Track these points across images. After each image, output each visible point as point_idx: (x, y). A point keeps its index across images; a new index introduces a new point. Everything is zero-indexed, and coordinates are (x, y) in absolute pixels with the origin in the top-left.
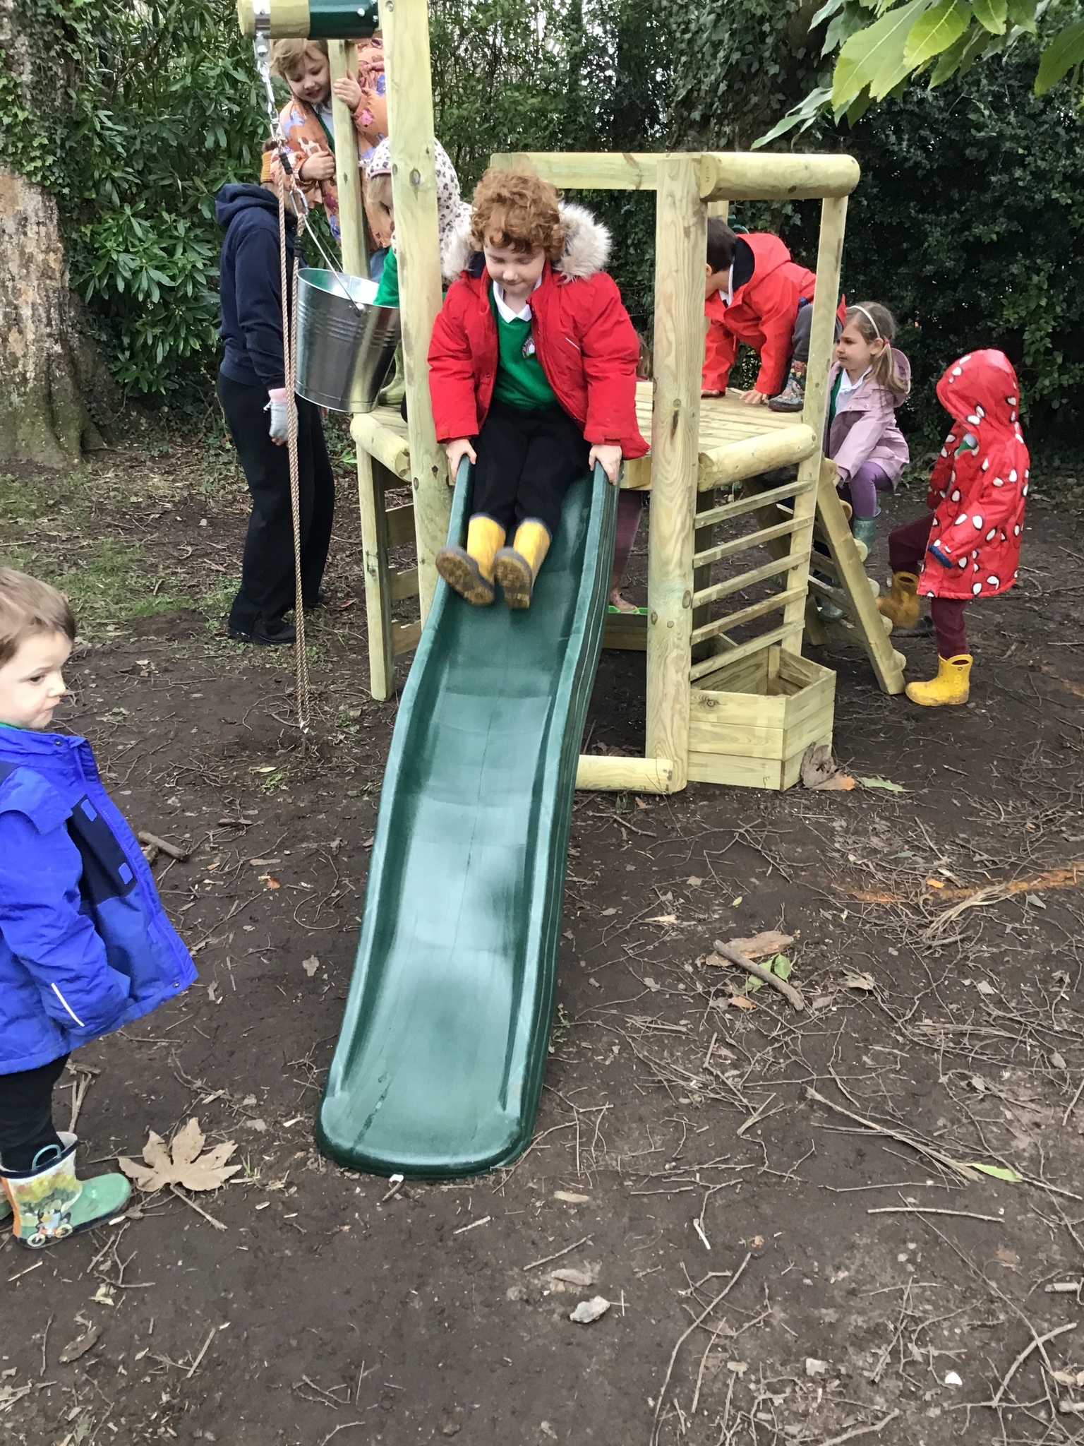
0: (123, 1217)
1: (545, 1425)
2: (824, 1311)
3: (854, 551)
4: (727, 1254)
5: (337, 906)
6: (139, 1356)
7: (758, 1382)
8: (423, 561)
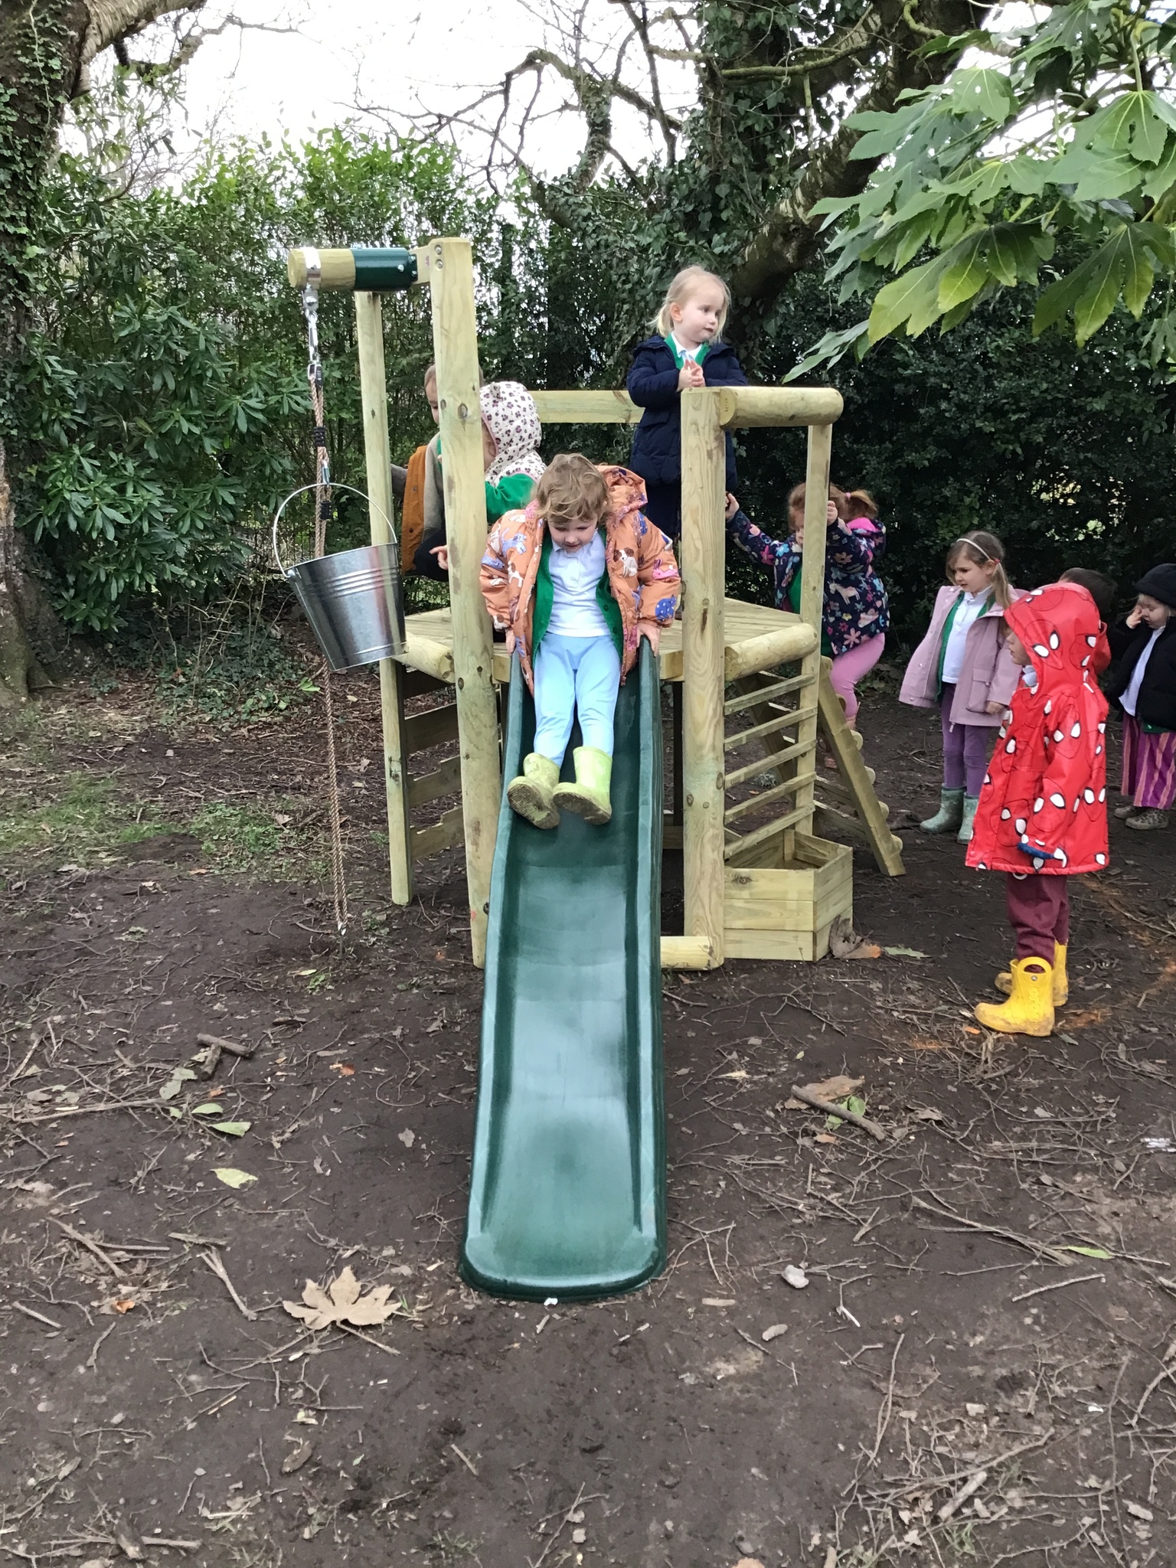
0: (300, 1354)
1: (754, 1470)
2: (970, 1368)
3: (851, 741)
4: (875, 1329)
5: (415, 1085)
6: (357, 1461)
7: (929, 1424)
8: (467, 757)
